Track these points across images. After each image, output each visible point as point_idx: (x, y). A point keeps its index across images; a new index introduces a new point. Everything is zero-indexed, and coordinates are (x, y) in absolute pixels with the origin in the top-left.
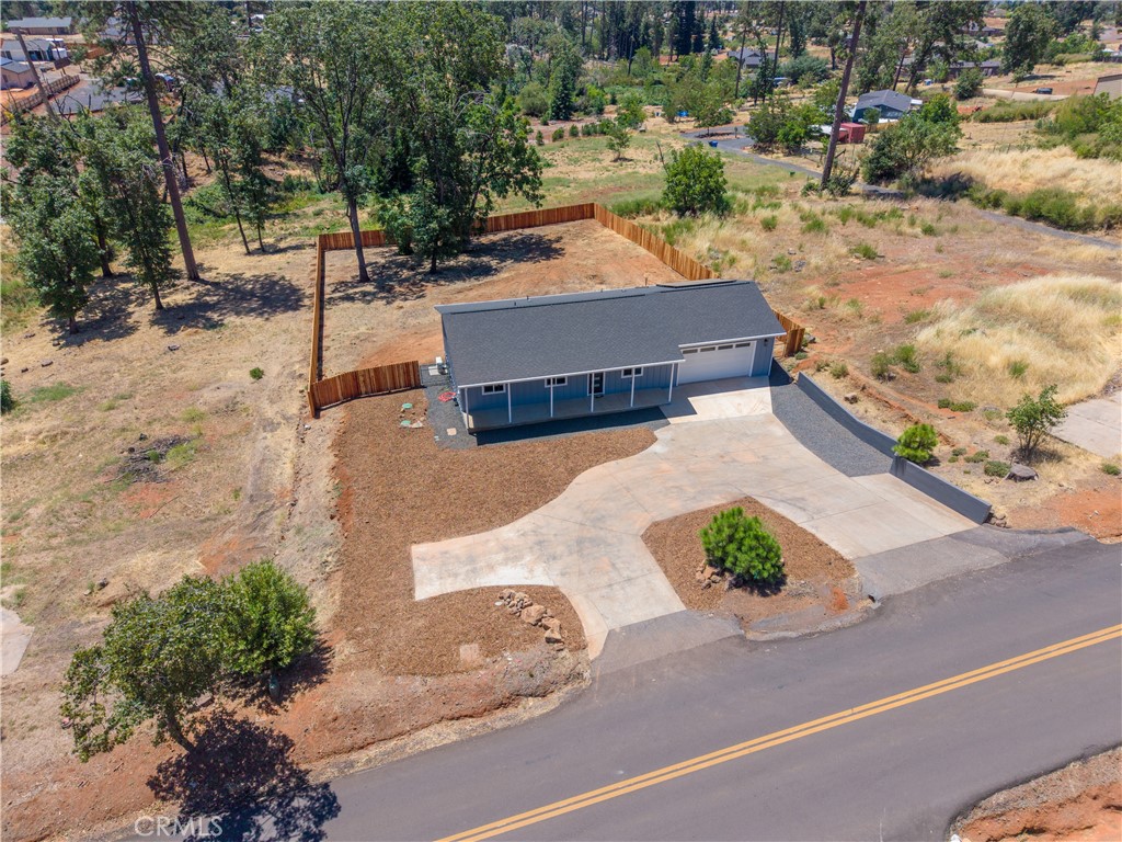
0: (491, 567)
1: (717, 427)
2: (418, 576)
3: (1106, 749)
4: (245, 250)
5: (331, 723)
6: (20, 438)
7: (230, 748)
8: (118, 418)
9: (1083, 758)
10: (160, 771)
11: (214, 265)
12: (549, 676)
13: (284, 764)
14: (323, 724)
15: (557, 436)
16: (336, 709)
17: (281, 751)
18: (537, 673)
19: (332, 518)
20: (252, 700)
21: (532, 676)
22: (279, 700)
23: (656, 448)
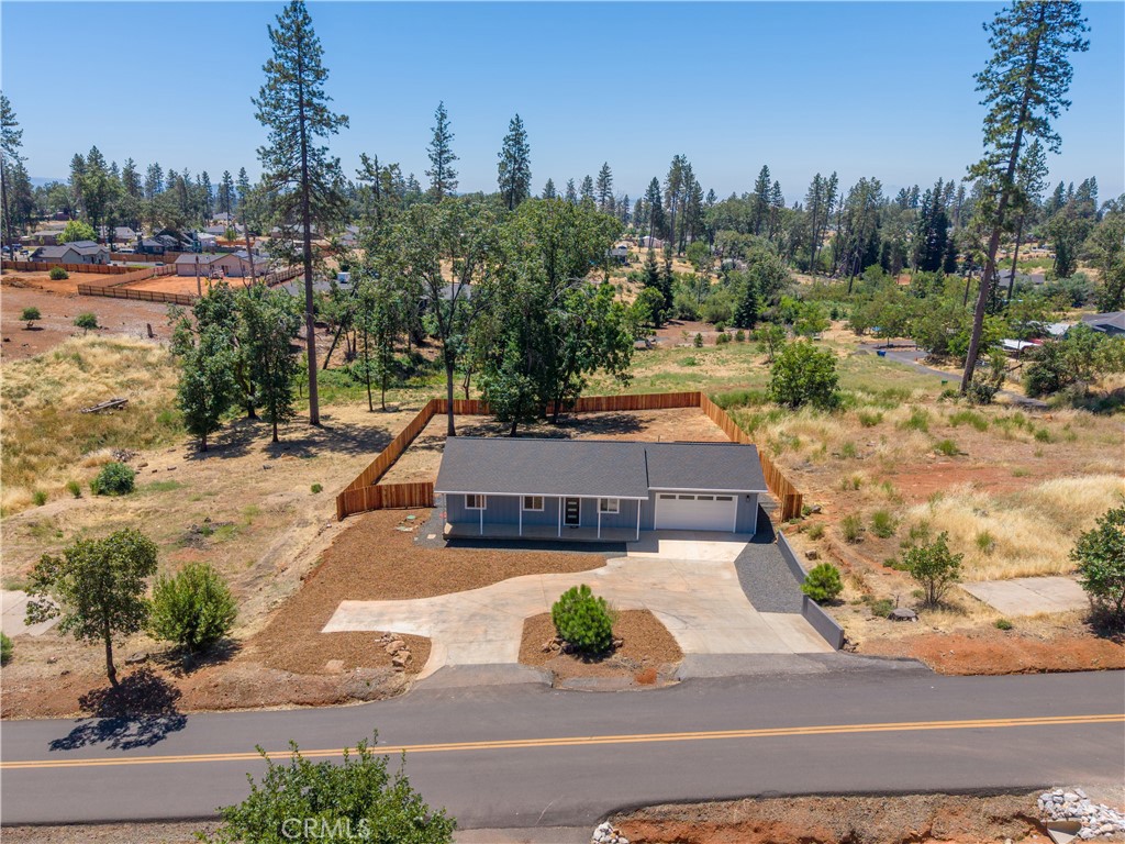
0: (391, 621)
1: (671, 563)
2: (334, 618)
3: (785, 796)
4: (369, 409)
5: (212, 688)
6: (125, 511)
7: (140, 690)
8: (198, 507)
9: (758, 797)
10: (90, 693)
11: (338, 417)
12: (381, 688)
13: (169, 707)
14: (207, 687)
15: (516, 550)
16: (220, 680)
17: (172, 699)
18: (373, 683)
19: (302, 579)
20: (170, 668)
21: (368, 684)
22: (187, 671)
23: (600, 571)
